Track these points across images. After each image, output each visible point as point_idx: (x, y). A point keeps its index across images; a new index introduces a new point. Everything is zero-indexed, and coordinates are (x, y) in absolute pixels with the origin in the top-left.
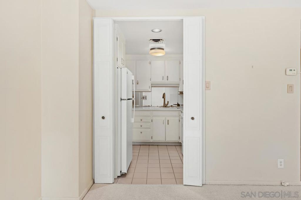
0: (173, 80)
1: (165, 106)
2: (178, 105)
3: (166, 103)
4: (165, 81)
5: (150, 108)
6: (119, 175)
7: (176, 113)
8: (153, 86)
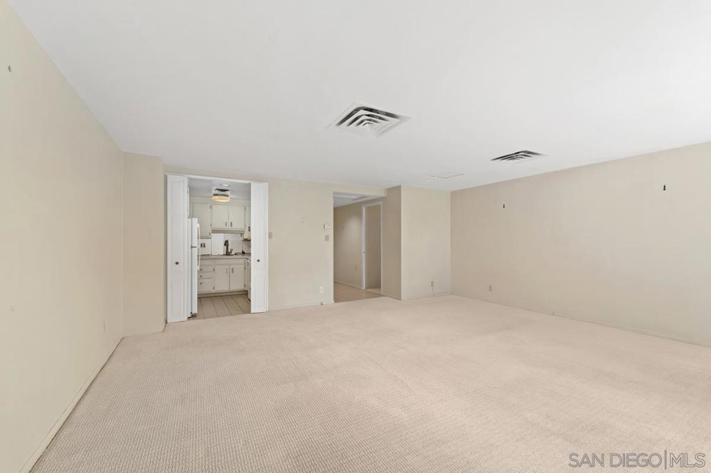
0: (238, 226)
1: (228, 254)
2: (243, 253)
3: (229, 251)
4: (229, 227)
5: (210, 257)
6: (190, 316)
7: (242, 261)
8: (214, 231)
